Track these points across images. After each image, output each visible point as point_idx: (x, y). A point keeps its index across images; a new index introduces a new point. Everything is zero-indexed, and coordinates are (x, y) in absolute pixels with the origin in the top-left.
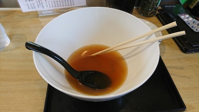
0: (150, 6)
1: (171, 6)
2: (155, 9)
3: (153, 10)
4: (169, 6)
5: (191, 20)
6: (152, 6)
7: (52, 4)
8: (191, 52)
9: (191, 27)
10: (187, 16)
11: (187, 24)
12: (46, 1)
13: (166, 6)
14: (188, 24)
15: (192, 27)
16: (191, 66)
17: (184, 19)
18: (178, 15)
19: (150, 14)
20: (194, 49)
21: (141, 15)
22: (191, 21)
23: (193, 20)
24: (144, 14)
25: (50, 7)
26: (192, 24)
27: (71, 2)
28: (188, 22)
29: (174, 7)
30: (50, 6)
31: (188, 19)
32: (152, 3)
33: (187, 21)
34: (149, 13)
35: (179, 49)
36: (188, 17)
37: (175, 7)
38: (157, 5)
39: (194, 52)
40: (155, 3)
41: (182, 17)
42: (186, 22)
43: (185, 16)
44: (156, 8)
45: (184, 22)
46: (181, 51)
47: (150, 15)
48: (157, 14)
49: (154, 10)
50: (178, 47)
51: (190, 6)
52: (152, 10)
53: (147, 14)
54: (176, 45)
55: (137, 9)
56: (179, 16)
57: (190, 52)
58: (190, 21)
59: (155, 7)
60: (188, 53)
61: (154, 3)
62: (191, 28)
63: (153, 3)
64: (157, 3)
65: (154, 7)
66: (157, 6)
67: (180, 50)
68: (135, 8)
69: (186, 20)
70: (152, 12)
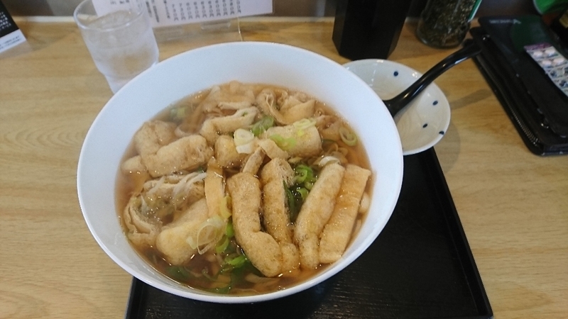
0: (449, 19)
1: (508, 21)
2: (463, 28)
3: (456, 31)
4: (502, 21)
5: (561, 65)
6: (455, 19)
7: (182, 9)
8: (555, 152)
9: (558, 84)
10: (551, 51)
11: (547, 75)
12: (165, 2)
13: (493, 22)
14: (551, 77)
15: (562, 85)
16: (551, 191)
17: (541, 62)
18: (525, 47)
19: (447, 41)
20: (563, 145)
21: (423, 43)
22: (561, 67)
23: (566, 63)
24: (432, 40)
25: (176, 19)
26: (561, 76)
27: (231, 4)
28: (552, 69)
29: (516, 24)
30: (175, 15)
31: (552, 60)
32: (456, 11)
33: (549, 67)
34: (446, 37)
35: (523, 143)
36: (553, 56)
37: (519, 23)
38: (468, 17)
39: (561, 153)
40: (464, 12)
41: (536, 54)
42: (545, 69)
43: (544, 51)
44: (466, 24)
45: (541, 70)
46: (526, 148)
47: (447, 45)
48: (468, 40)
49: (459, 31)
50: (519, 139)
51: (561, 20)
52: (453, 31)
53: (440, 42)
54: (515, 131)
55: (413, 25)
56: (528, 51)
57: (551, 152)
58: (557, 66)
59: (463, 24)
60: (546, 156)
61: (460, 12)
62: (559, 86)
63: (457, 13)
64: (468, 12)
65: (460, 23)
66: (469, 21)
67: (524, 146)
68: (407, 20)
69: (545, 64)
70: (453, 37)
